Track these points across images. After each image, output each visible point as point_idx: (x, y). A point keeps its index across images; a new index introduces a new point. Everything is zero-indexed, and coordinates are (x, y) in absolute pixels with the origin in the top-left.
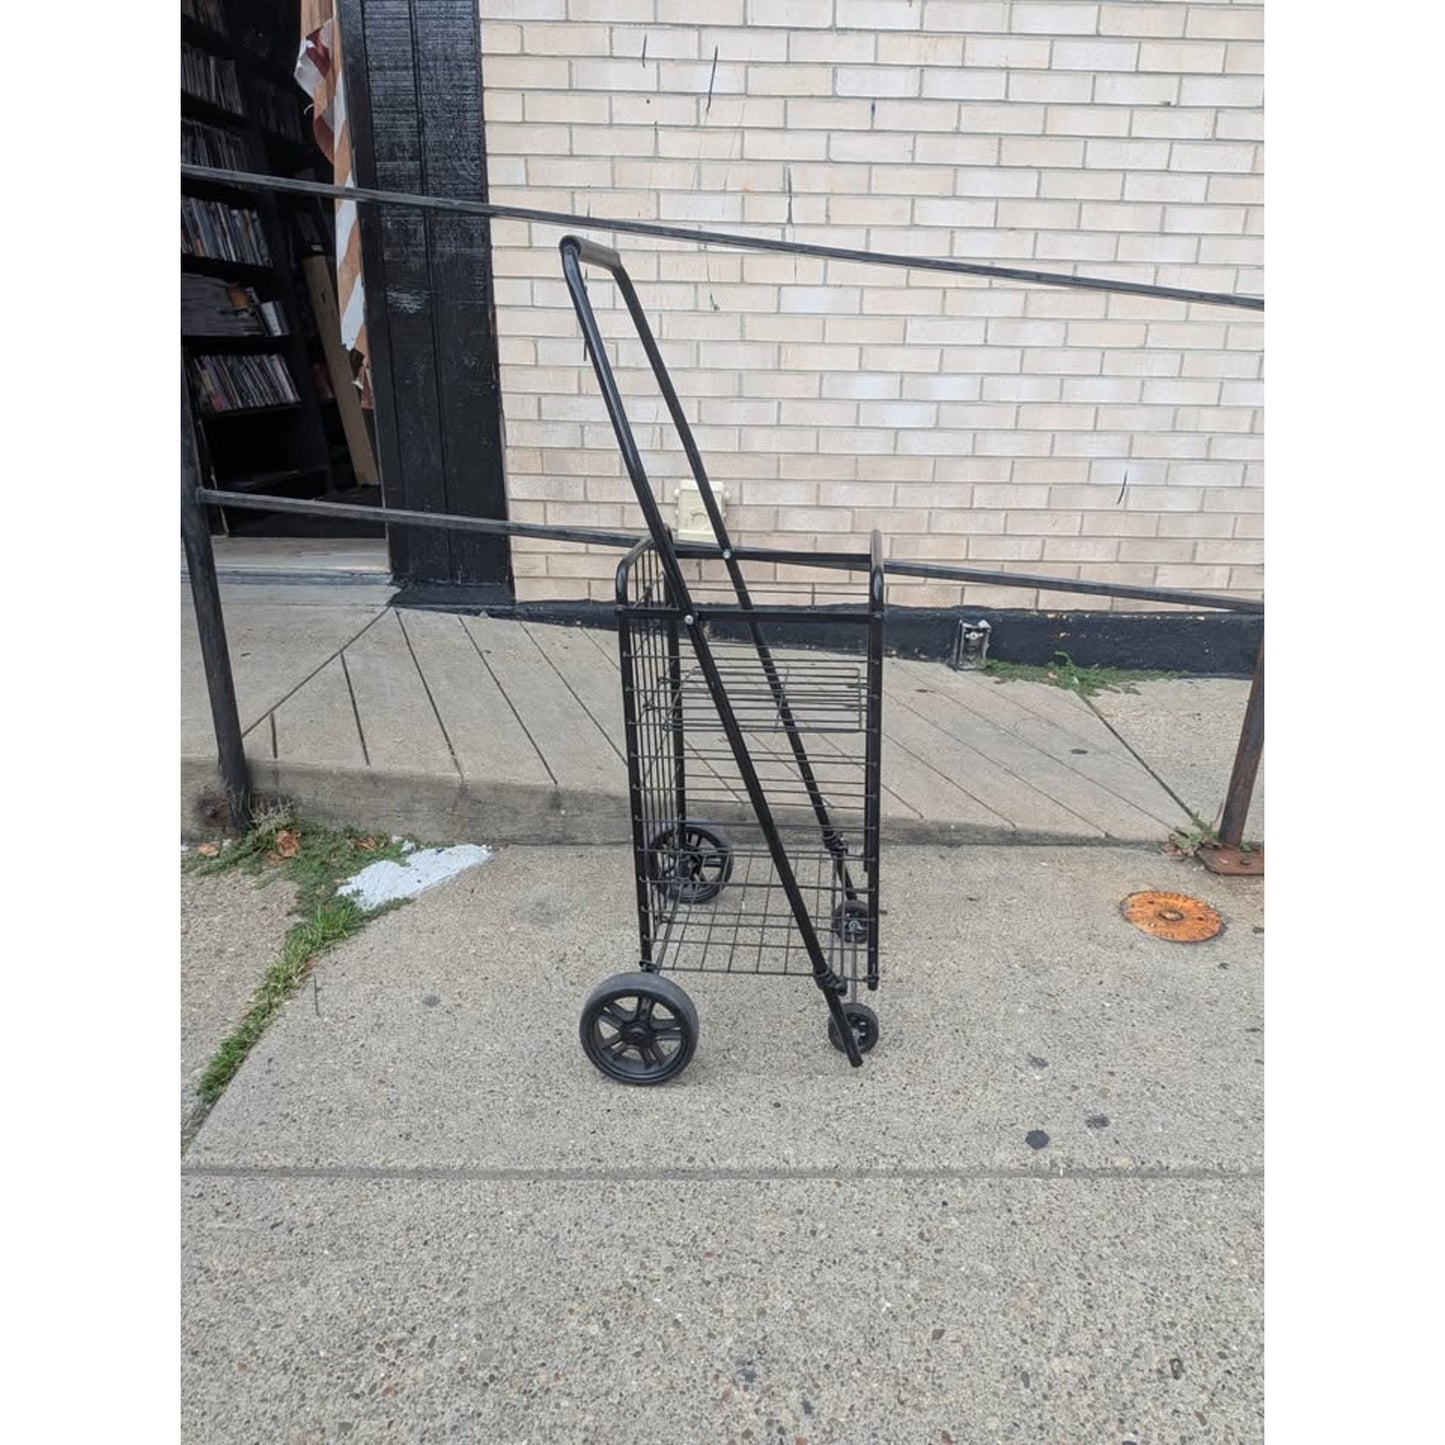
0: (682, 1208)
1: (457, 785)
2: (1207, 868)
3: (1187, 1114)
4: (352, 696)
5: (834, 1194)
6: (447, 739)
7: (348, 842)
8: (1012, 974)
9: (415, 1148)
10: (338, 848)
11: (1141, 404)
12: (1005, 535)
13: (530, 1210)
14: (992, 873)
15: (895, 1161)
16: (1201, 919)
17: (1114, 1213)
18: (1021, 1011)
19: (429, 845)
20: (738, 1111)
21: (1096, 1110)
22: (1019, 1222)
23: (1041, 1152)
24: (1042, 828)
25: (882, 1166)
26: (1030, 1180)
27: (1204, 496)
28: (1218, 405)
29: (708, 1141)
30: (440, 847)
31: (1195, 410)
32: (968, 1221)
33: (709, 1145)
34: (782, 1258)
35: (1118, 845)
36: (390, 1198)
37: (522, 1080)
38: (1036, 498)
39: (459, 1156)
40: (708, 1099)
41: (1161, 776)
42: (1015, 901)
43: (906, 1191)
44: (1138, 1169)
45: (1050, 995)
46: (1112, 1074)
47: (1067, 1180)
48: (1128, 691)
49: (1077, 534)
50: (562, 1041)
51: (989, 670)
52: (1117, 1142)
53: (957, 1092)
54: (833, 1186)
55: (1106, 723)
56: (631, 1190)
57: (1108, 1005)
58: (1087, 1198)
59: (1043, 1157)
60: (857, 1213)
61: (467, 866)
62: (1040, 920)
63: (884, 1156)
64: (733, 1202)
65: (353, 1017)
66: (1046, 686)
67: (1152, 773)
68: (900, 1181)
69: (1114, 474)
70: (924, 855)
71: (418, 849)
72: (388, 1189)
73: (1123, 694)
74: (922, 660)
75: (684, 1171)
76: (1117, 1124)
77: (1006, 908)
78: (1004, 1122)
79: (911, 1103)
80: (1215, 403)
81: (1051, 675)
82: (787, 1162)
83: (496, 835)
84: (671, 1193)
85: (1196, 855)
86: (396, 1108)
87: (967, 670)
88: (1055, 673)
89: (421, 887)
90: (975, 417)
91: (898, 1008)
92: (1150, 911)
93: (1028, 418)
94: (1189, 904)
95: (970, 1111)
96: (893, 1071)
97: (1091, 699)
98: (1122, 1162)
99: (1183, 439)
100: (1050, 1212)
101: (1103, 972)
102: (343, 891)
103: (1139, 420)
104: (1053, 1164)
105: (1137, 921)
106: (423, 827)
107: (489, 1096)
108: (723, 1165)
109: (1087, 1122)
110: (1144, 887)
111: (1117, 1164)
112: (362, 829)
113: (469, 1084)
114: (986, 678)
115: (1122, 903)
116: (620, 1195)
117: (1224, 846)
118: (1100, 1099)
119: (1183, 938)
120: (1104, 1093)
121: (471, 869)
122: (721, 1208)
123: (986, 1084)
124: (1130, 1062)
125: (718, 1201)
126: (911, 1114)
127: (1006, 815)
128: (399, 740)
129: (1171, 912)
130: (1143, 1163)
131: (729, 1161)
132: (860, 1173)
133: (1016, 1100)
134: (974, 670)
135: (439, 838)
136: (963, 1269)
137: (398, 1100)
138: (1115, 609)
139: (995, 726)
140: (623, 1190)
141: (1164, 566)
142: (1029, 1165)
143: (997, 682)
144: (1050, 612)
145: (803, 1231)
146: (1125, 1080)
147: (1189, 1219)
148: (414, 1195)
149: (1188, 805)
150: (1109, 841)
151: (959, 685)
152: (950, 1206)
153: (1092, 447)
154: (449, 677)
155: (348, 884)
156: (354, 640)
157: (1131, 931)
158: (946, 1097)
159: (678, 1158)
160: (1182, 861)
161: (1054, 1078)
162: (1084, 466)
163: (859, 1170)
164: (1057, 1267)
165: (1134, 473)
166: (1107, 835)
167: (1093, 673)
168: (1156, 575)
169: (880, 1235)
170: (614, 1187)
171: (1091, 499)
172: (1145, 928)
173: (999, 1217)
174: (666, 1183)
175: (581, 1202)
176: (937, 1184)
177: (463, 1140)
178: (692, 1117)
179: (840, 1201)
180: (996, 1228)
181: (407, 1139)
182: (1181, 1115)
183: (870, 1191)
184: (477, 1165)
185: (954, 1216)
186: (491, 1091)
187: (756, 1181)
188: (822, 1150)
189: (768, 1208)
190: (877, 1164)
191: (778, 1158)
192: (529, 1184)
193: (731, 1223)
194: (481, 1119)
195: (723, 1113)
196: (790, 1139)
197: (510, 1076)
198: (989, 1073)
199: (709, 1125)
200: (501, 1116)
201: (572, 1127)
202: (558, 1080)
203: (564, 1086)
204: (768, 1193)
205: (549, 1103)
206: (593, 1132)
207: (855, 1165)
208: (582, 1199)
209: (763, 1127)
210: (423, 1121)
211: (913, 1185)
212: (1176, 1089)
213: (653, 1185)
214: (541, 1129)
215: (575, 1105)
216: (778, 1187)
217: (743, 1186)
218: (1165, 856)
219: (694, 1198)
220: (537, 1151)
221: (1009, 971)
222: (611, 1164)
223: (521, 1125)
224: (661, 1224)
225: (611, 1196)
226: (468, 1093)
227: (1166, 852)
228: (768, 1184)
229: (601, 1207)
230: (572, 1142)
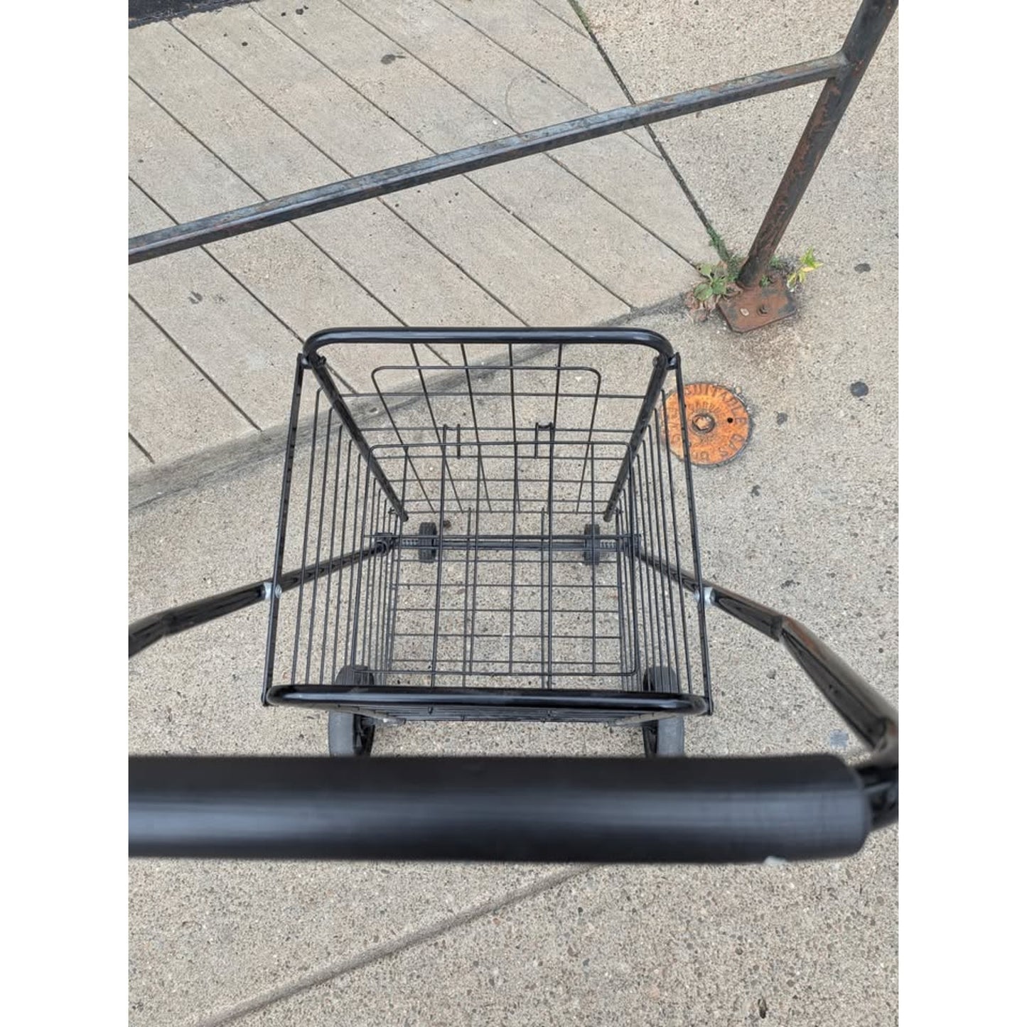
0: (388, 995)
2: (729, 326)
3: (745, 723)
5: (496, 934)
15: (533, 876)
16: (730, 421)
22: (638, 907)
29: (382, 912)
32: (601, 923)
33: (385, 918)
34: (477, 1017)
35: (643, 314)
37: (203, 899)
39: (192, 1010)
43: (549, 909)
54: (493, 925)
55: (599, 47)
56: (342, 991)
60: (518, 948)
64: (424, 973)
68: (542, 898)
75: (374, 952)
82: (451, 911)
84: (373, 982)
85: (718, 308)
94: (718, 398)
105: (674, 443)
107: (184, 931)
108: (403, 934)
113: (162, 923)
116: (335, 1001)
117: (745, 290)
119: (717, 457)
122: (416, 983)
125: (411, 975)
129: (703, 417)
131: (406, 929)
132: (510, 900)
136: (606, 974)
140: (336, 996)
145: (483, 984)
149: (701, 205)
152: (585, 910)
159: (365, 942)
160: (706, 320)
164: (672, 943)
166: (631, 308)
169: (541, 964)
170: (328, 994)
172: (682, 452)
173: (622, 909)
174: (366, 972)
175: (309, 1020)
176: (570, 891)
177: (187, 992)
178: (360, 889)
179: (502, 940)
180: (622, 922)
181: (141, 1010)
182: (740, 724)
183: (522, 920)
184: (211, 1013)
185: (589, 921)
186: (184, 923)
187: (434, 943)
188: (475, 888)
189: (451, 969)
190: (520, 884)
191: (443, 910)
192: (261, 1018)
193: (429, 996)
194: (190, 961)
195: (384, 875)
196: (446, 884)
197: (191, 897)
198: (584, 732)
199: (377, 894)
200: (205, 950)
201: (268, 939)
202: (233, 888)
203: (242, 893)
204: (447, 953)
205: (238, 919)
206: (288, 939)
207: (504, 894)
208: (308, 1017)
209: (421, 878)
210: (144, 984)
211: (554, 901)
212: (733, 693)
213: (357, 978)
214: (245, 951)
215: (261, 913)
216: (452, 943)
217: (426, 952)
218: (689, 317)
219: (393, 980)
220: (252, 978)
221: (575, 576)
222: (316, 968)
223: (226, 955)
224: (377, 1018)
225: (329, 1005)
226: (166, 933)
227: (689, 309)
228: (444, 942)
229: (325, 1020)
230: (275, 956)
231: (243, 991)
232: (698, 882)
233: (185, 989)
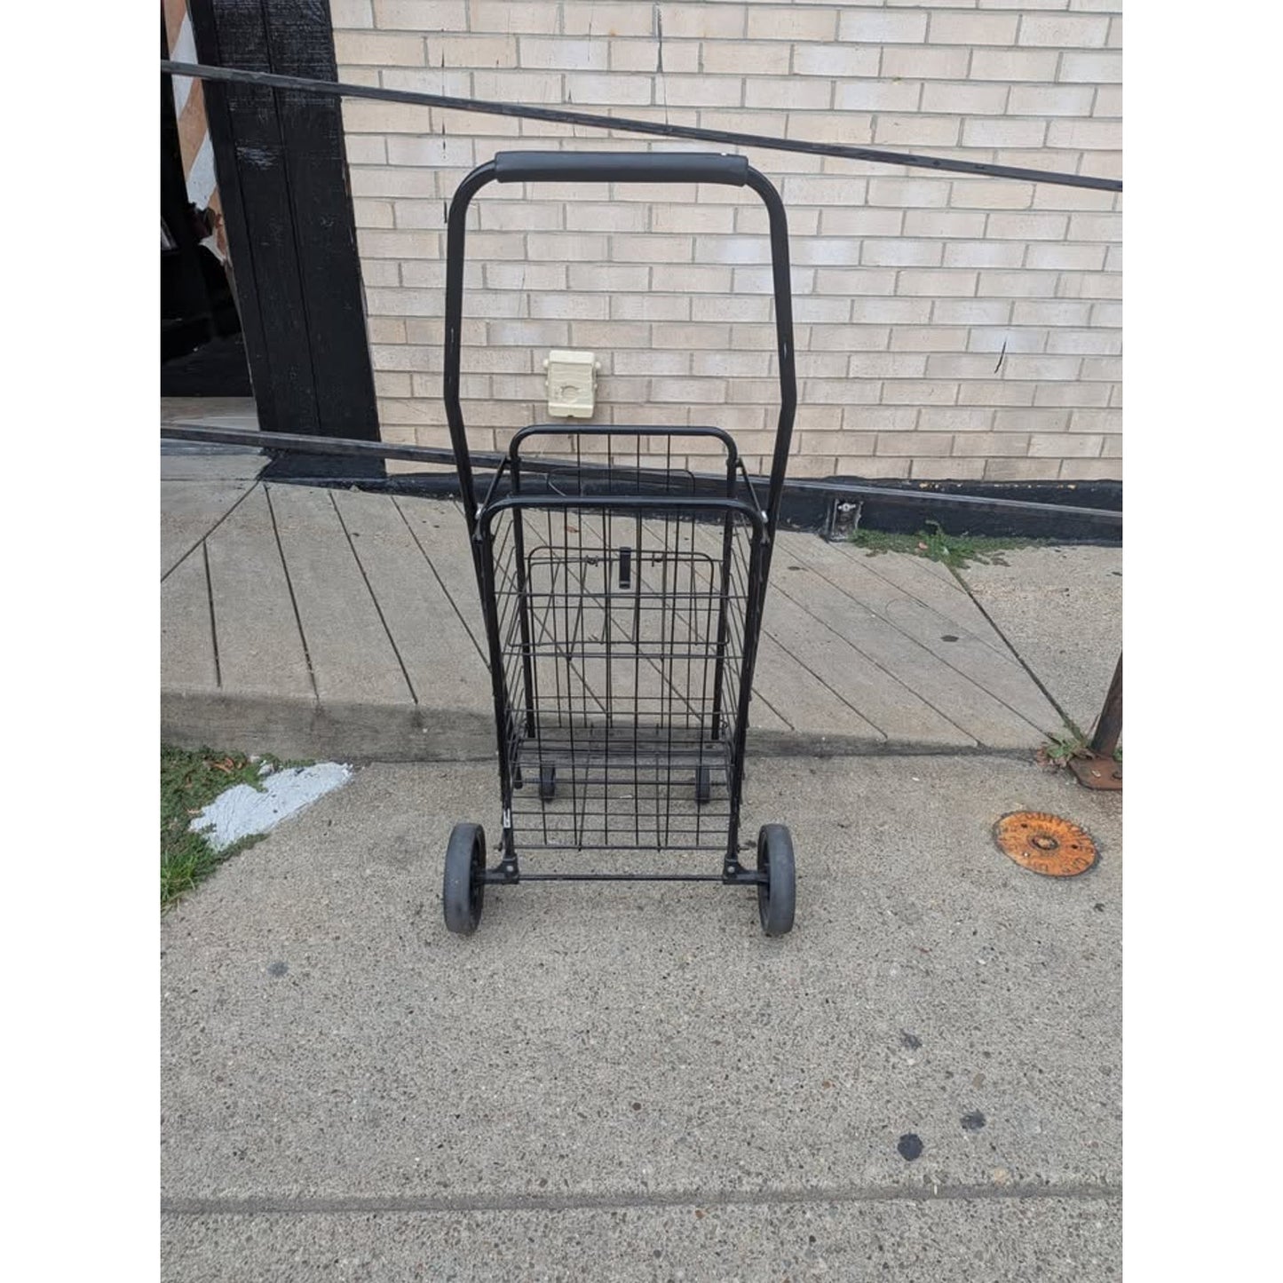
0: (532, 1252)
1: (313, 707)
2: (1080, 782)
3: (1065, 1108)
4: (210, 596)
5: (695, 1228)
6: (306, 649)
7: (204, 763)
8: (884, 923)
9: (249, 1172)
10: (194, 771)
11: (1024, 269)
12: (880, 405)
13: (367, 1257)
14: (862, 791)
15: (760, 1180)
16: (1075, 847)
17: (992, 1249)
18: (893, 972)
19: (289, 764)
20: (595, 1117)
21: (971, 1103)
22: (891, 1263)
23: (915, 1164)
24: (914, 738)
25: (747, 1188)
26: (902, 1202)
27: (1082, 364)
28: (1103, 271)
29: (562, 1157)
30: (299, 766)
31: (1078, 275)
32: (837, 1265)
33: (563, 1163)
35: (990, 754)
36: (216, 1243)
37: (368, 1075)
38: (915, 366)
39: (296, 1181)
40: (564, 1100)
41: (1030, 666)
42: (886, 827)
43: (772, 1224)
44: (1016, 1184)
45: (923, 950)
46: (987, 1054)
47: (944, 1204)
48: (997, 562)
49: (952, 403)
50: (412, 1022)
51: (860, 542)
52: (994, 1148)
53: (826, 1084)
54: (694, 1217)
55: (975, 602)
56: (478, 1225)
57: (982, 962)
58: (963, 1228)
59: (916, 1172)
60: (718, 1254)
61: (326, 791)
62: (913, 851)
63: (749, 1174)
64: (587, 1240)
65: (195, 991)
66: (917, 558)
67: (1022, 662)
68: (765, 1207)
69: (992, 342)
70: (793, 768)
71: (277, 770)
72: (216, 1230)
73: (992, 567)
74: (794, 530)
75: (535, 1197)
76: (994, 1123)
77: (878, 838)
78: (874, 1125)
79: (779, 1100)
80: (1100, 269)
81: (921, 545)
82: (645, 1184)
83: (357, 753)
84: (520, 1229)
85: (1069, 766)
86: (232, 1116)
87: (841, 541)
88: (925, 544)
89: (276, 818)
90: (855, 283)
91: (766, 971)
92: (1023, 836)
93: (908, 284)
94: (1063, 828)
95: (840, 1109)
96: (760, 1058)
97: (960, 571)
98: (999, 1175)
99: (1064, 306)
100: (925, 1249)
101: (976, 919)
102: (196, 825)
103: (1021, 286)
104: (927, 1179)
105: (1011, 850)
106: (283, 746)
107: (331, 1098)
108: (578, 1189)
109: (963, 1120)
110: (1018, 807)
111: (994, 1179)
112: (218, 749)
113: (312, 1081)
114: (858, 550)
115: (995, 826)
116: (465, 1234)
117: (1097, 757)
118: (975, 1090)
119: (1057, 871)
120: (979, 1081)
121: (330, 794)
122: (573, 1250)
123: (857, 1072)
124: (1006, 1038)
125: (570, 1239)
126: (778, 1116)
127: (878, 723)
128: (254, 653)
129: (1045, 837)
130: (1022, 1177)
131: (583, 1186)
132: (724, 1197)
133: (889, 1093)
134: (845, 541)
135: (300, 757)
137: (235, 1104)
138: (986, 479)
139: (867, 609)
140: (469, 1228)
141: (1037, 435)
142: (902, 1181)
143: (867, 555)
144: (924, 481)
146: (1001, 1063)
147: (1073, 1257)
148: (243, 1238)
149: (1059, 702)
150: (981, 750)
151: (830, 560)
152: (818, 1242)
153: (972, 314)
154: (313, 568)
155: (201, 816)
156: (219, 523)
157: (1003, 864)
158: (815, 1091)
159: (529, 1181)
160: (1056, 772)
161: (929, 1062)
162: (963, 334)
163: (722, 1193)
165: (1014, 341)
166: (979, 743)
167: (962, 542)
168: (1029, 444)
170: (459, 1222)
171: (969, 368)
172: (1019, 858)
173: (869, 1258)
174: (515, 1216)
175: (423, 1243)
176: (804, 1212)
177: (300, 1160)
178: (546, 1124)
179: (700, 1238)
180: (867, 1273)
181: (242, 1159)
182: (1060, 1109)
183: (733, 1223)
184: (315, 1193)
185: (822, 1256)
186: (335, 1091)
187: (612, 1211)
188: (683, 1168)
189: (623, 1249)
190: (741, 1185)
191: (636, 1179)
192: (368, 1220)
193: (583, 1271)
194: (322, 1130)
195: (579, 1118)
196: (649, 1153)
197: (356, 1070)
198: (860, 1057)
199: (564, 1134)
200: (344, 1125)
201: (418, 1139)
202: (405, 1075)
203: (412, 1083)
204: (625, 1228)
205: (395, 1107)
206: (440, 1146)
207: (718, 1188)
208: (425, 1240)
209: (621, 1136)
210: (260, 1133)
211: (779, 1214)
212: (1054, 1074)
213: (502, 1218)
214: (385, 1142)
215: (423, 1109)
216: (635, 1219)
217: (598, 1219)
218: (1038, 767)
219: (545, 1236)
220: (380, 1172)
221: (881, 920)
222: (458, 1190)
223: (364, 1138)
224: (508, 1273)
225: (456, 1234)
226: (311, 1093)
227: (1038, 762)
228: (625, 1214)
229: (444, 1251)
230: (417, 1159)
231: (363, 1182)
232: (982, 1264)
233: (300, 1155)
